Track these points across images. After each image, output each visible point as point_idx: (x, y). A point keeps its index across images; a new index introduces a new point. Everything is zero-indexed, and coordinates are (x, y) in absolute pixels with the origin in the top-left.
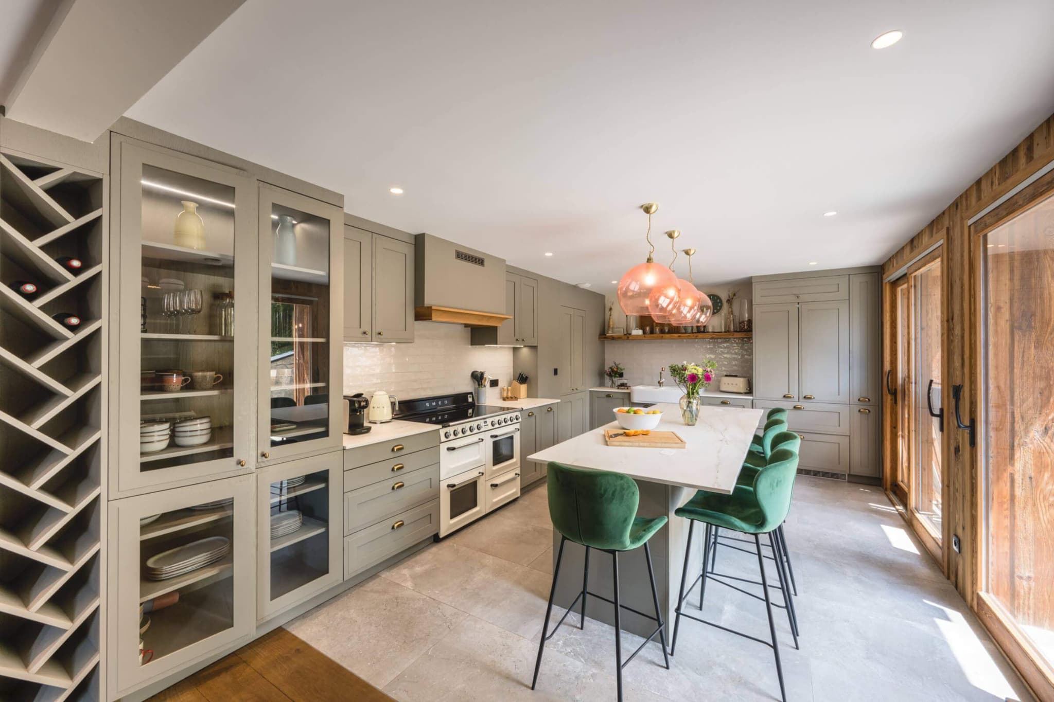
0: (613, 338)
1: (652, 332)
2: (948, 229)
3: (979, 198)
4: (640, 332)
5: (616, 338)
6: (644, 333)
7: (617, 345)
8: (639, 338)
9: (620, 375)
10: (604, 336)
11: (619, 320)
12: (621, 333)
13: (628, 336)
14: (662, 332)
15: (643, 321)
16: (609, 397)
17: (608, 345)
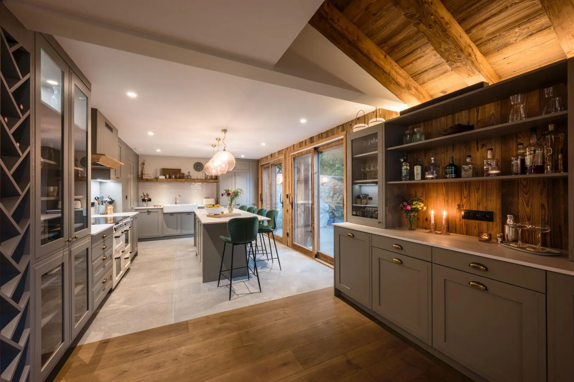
0: (147, 180)
1: (170, 177)
2: (285, 154)
3: (294, 149)
4: (163, 177)
5: (149, 180)
6: (166, 178)
7: (147, 184)
8: (162, 181)
9: (150, 200)
10: (140, 178)
11: (150, 171)
12: (152, 177)
13: (157, 179)
14: (176, 178)
15: (164, 172)
16: (149, 212)
17: (141, 184)
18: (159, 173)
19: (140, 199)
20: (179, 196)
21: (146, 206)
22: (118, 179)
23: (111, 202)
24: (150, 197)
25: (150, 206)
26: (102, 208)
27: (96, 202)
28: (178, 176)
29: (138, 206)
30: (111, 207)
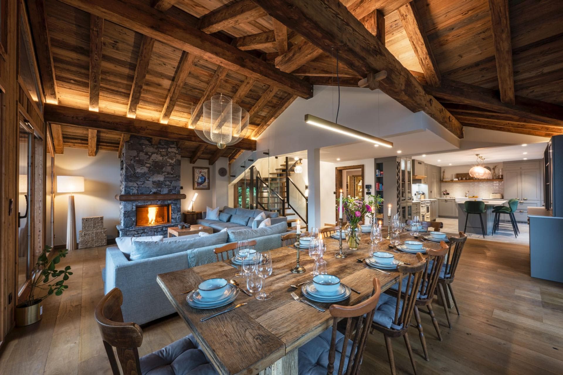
0: (446, 182)
1: (462, 179)
4: (457, 179)
6: (459, 180)
7: (446, 184)
8: (456, 182)
9: (448, 194)
10: (442, 181)
11: (448, 176)
12: (449, 180)
13: (452, 181)
14: (466, 179)
15: (458, 176)
16: (446, 201)
17: (443, 184)
18: (454, 177)
19: (442, 193)
20: (468, 192)
21: (445, 197)
22: (425, 183)
23: (423, 194)
24: (448, 192)
25: (448, 197)
26: (419, 196)
27: (417, 194)
28: (468, 178)
29: (441, 197)
30: (423, 196)
